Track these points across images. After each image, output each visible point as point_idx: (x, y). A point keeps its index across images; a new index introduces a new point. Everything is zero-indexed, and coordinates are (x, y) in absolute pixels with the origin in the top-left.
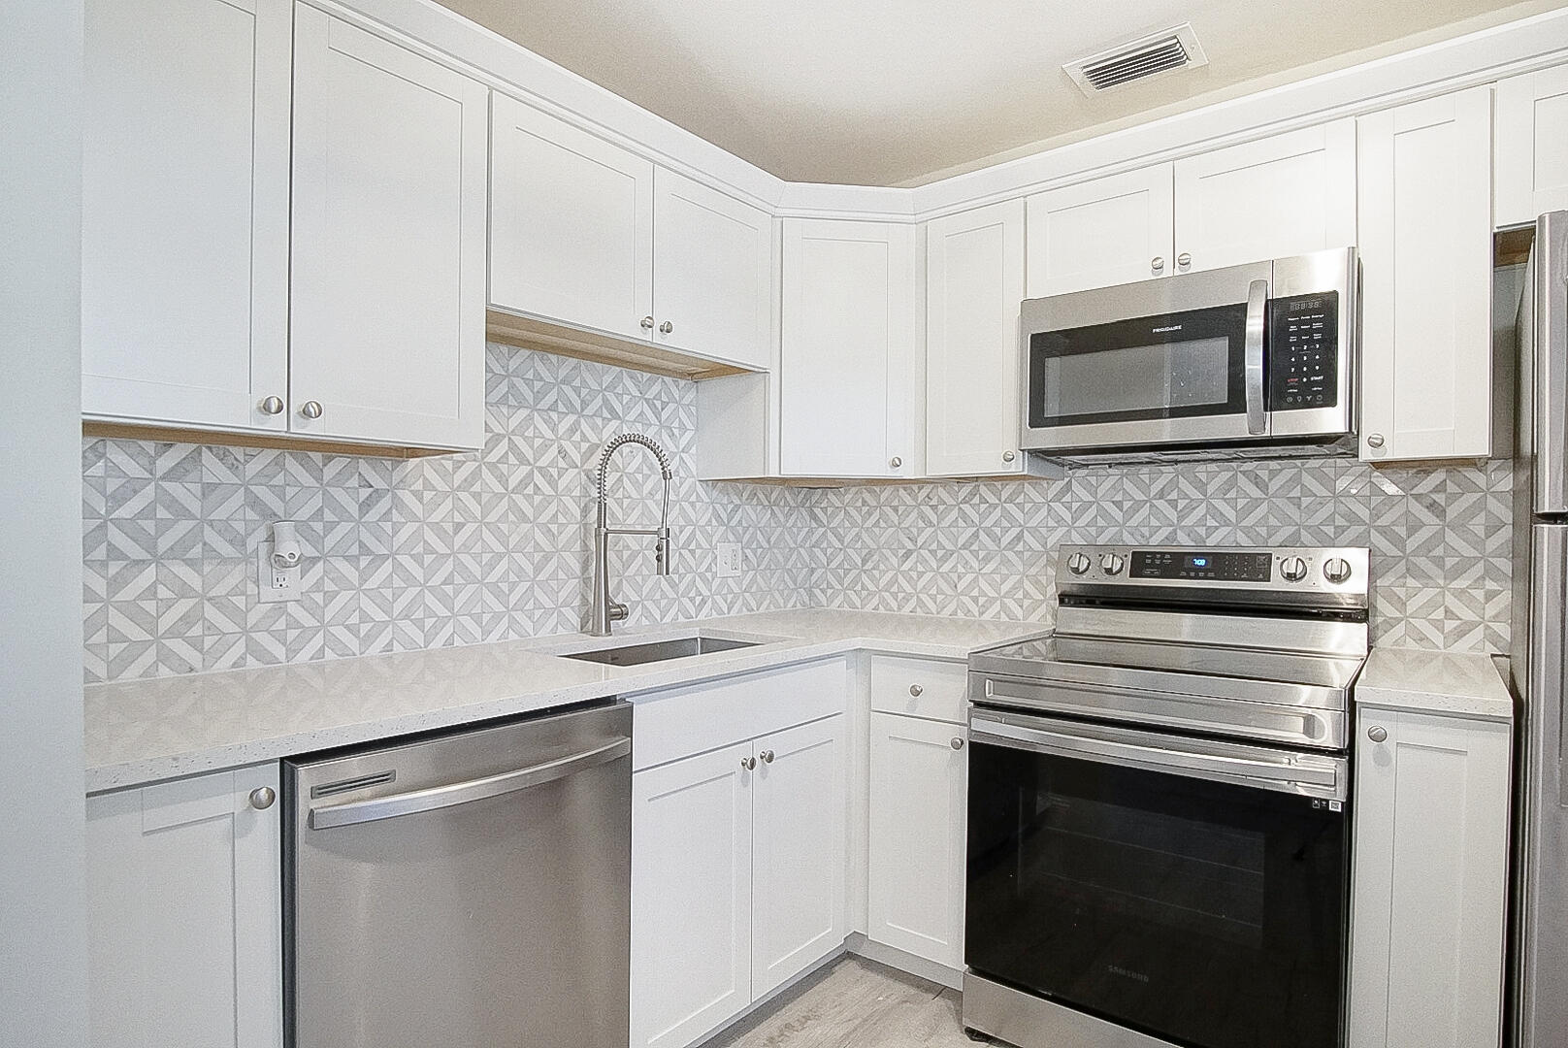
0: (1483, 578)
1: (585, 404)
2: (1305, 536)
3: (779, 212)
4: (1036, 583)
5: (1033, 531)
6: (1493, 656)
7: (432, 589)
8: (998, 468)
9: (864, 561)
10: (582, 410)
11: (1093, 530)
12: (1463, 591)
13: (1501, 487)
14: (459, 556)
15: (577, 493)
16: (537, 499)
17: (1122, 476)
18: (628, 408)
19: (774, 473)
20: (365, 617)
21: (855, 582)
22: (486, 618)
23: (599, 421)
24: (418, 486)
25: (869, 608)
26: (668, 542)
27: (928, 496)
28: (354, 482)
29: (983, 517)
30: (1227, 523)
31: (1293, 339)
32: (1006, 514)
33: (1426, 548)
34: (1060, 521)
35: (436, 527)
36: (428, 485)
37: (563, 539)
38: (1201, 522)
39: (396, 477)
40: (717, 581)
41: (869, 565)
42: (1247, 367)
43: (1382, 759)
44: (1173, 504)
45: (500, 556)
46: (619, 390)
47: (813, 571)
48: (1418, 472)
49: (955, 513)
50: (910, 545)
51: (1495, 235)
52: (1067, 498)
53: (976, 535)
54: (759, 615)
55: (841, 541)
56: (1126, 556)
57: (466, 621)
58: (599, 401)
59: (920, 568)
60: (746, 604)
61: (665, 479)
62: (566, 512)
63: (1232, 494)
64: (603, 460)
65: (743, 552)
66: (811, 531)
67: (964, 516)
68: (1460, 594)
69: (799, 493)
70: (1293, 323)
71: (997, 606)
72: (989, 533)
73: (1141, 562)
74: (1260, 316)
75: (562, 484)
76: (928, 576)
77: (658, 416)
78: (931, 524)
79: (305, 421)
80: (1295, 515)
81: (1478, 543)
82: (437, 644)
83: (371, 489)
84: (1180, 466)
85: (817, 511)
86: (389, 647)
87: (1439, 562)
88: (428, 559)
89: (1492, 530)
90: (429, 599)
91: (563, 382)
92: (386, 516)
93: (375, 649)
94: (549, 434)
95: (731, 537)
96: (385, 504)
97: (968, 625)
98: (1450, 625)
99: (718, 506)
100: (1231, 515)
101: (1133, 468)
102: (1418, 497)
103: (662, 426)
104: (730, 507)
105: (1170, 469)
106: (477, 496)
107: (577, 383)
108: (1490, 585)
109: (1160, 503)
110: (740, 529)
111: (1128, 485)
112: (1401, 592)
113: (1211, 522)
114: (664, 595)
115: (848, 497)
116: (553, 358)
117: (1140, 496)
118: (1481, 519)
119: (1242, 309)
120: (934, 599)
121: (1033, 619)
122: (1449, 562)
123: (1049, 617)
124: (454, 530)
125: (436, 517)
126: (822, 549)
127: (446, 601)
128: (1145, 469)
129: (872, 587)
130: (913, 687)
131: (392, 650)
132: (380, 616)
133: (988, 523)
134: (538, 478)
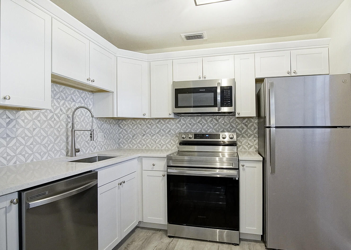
0: (253, 137)
1: (66, 98)
2: (225, 130)
3: (117, 55)
4: (174, 141)
5: (173, 130)
6: (255, 151)
7: (27, 146)
8: (167, 116)
9: (133, 137)
10: (66, 99)
11: (185, 129)
12: (251, 140)
13: (255, 122)
14: (35, 137)
15: (65, 120)
16: (55, 122)
17: (191, 118)
18: (77, 99)
19: (115, 116)
20: (8, 155)
21: (131, 142)
22: (42, 153)
23: (70, 102)
24: (23, 118)
25: (134, 148)
26: (93, 133)
27: (148, 122)
28: (5, 117)
29: (162, 127)
30: (211, 128)
31: (225, 94)
32: (167, 126)
33: (245, 132)
34: (178, 127)
35: (28, 130)
36: (26, 118)
37: (62, 132)
38: (207, 128)
39: (17, 115)
40: (98, 142)
41: (134, 138)
42: (218, 98)
43: (244, 170)
44: (201, 124)
45: (45, 137)
46: (75, 94)
47: (120, 139)
48: (244, 119)
49: (155, 126)
50: (144, 133)
51: (255, 79)
52: (180, 123)
53: (160, 131)
54: (108, 150)
55: (127, 132)
56: (193, 135)
57: (37, 154)
58: (70, 97)
59: (147, 138)
60: (105, 148)
61: (92, 117)
62: (62, 125)
63: (212, 122)
64: (73, 112)
65: (104, 135)
66: (119, 130)
67: (157, 126)
68: (250, 140)
69: (116, 121)
70: (225, 91)
71: (165, 146)
72: (163, 130)
73: (196, 136)
74: (219, 89)
75: (61, 118)
76: (149, 140)
77: (84, 101)
78: (149, 128)
79: (4, 101)
80: (223, 126)
81: (253, 131)
82: (29, 161)
83: (10, 119)
84: (202, 117)
85: (120, 125)
86: (15, 163)
87: (247, 135)
88: (26, 138)
89: (255, 129)
90: (27, 149)
91: (61, 92)
92: (14, 126)
93: (11, 163)
94: (58, 105)
95: (101, 132)
96: (14, 123)
97: (159, 150)
98: (249, 146)
99: (98, 124)
100: (212, 126)
101: (193, 117)
102: (243, 123)
103: (85, 104)
104: (101, 124)
105: (200, 117)
106: (39, 121)
107: (64, 92)
108: (255, 139)
109: (198, 124)
110: (103, 129)
111: (192, 120)
112: (241, 140)
113: (208, 128)
114: (86, 146)
115: (128, 122)
116: (59, 85)
117: (195, 123)
118: (253, 127)
119: (216, 88)
120: (150, 145)
121: (173, 148)
122: (249, 135)
123: (177, 148)
124: (33, 130)
125: (28, 127)
126: (122, 134)
127: (31, 149)
128: (196, 117)
129: (135, 143)
130: (153, 164)
131: (16, 163)
132: (13, 154)
133: (162, 128)
134: (55, 116)
